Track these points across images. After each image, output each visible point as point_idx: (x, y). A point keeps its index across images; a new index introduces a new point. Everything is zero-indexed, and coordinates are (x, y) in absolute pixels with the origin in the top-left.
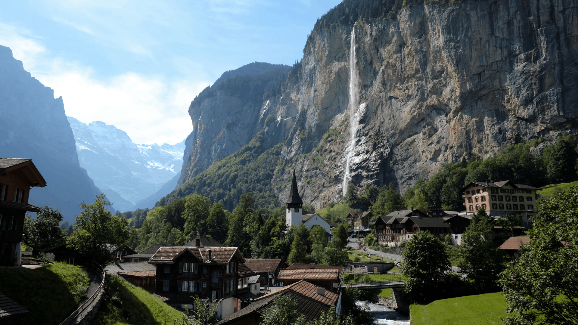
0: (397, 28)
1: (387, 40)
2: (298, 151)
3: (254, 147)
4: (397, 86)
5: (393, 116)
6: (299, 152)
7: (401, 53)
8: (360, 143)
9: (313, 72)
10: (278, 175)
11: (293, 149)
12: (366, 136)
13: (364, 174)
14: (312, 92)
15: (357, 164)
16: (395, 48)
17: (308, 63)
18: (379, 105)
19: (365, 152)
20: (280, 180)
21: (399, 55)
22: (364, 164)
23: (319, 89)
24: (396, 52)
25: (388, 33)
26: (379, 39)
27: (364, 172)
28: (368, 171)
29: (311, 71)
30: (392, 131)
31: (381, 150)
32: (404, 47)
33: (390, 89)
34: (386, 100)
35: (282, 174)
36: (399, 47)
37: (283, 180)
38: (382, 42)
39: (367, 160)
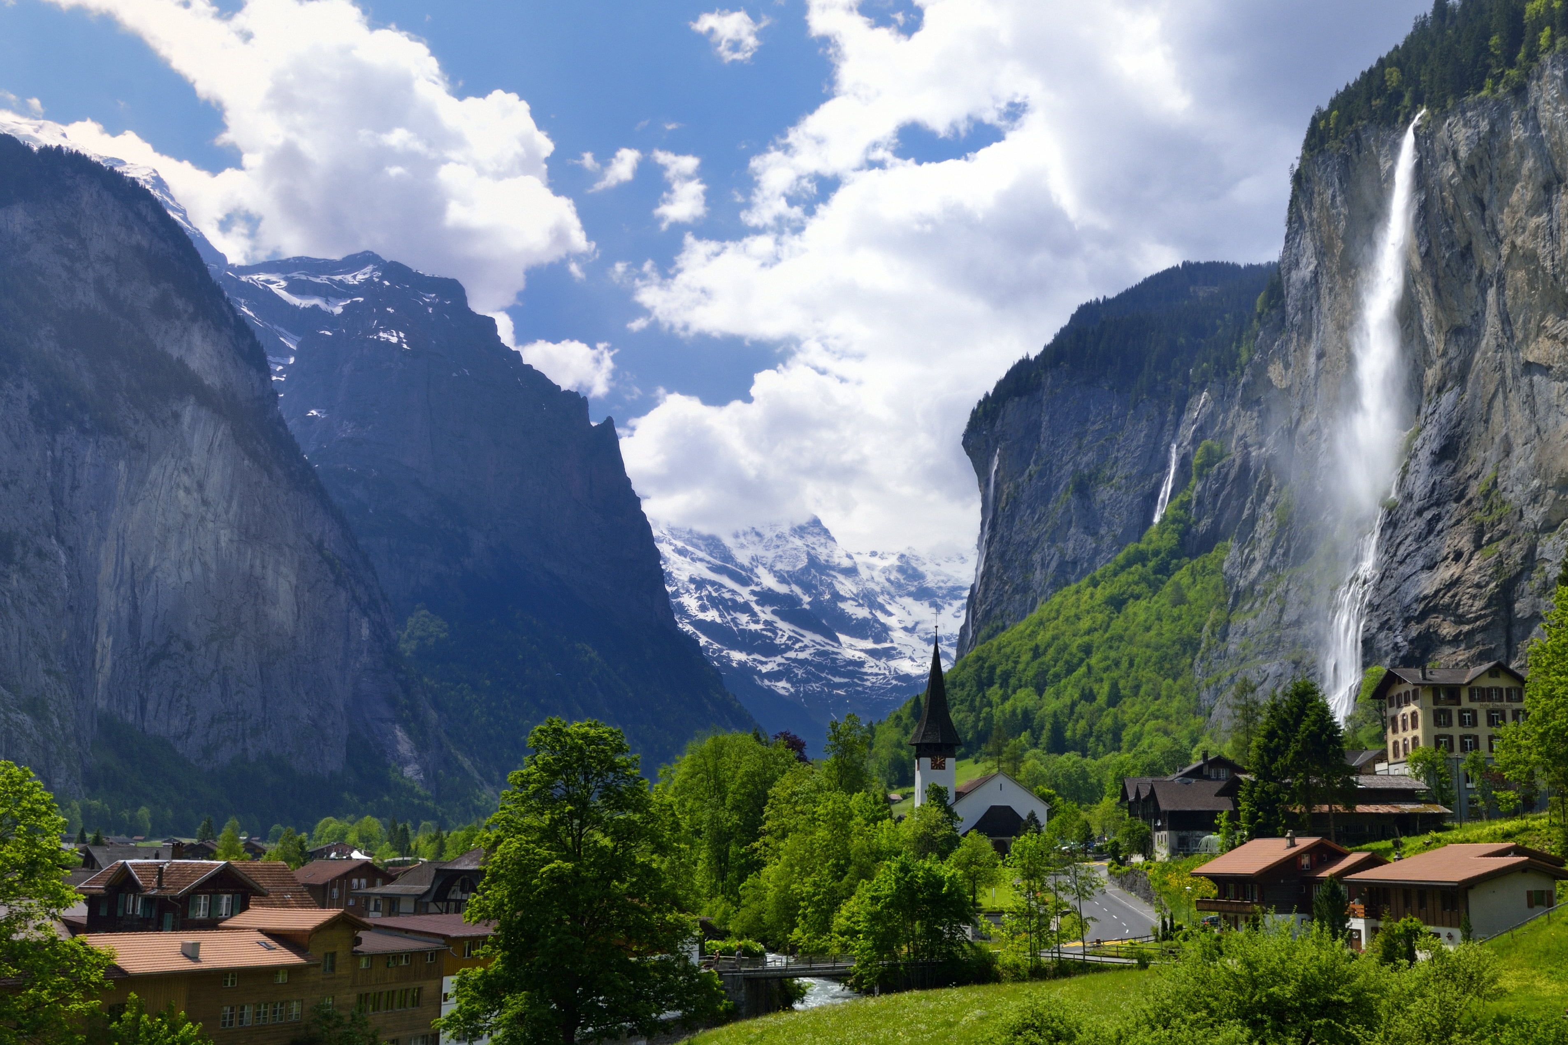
0: (1533, 128)
1: (1504, 171)
2: (1271, 558)
3: (1156, 553)
4: (1545, 327)
5: (1538, 431)
6: (1273, 562)
7: (1550, 211)
8: (1440, 526)
9: (1311, 291)
10: (1213, 641)
11: (1257, 554)
12: (1457, 500)
13: (1447, 629)
14: (1312, 359)
15: (1425, 597)
16: (1528, 197)
17: (1298, 263)
18: (1494, 395)
19: (1451, 556)
20: (1219, 657)
21: (1544, 217)
22: (1447, 599)
23: (1330, 349)
24: (1535, 209)
25: (1507, 146)
26: (1482, 167)
27: (1446, 624)
28: (1460, 620)
29: (1306, 287)
30: (1536, 483)
31: (1501, 548)
32: (1558, 190)
33: (1526, 338)
34: (1515, 377)
35: (1224, 639)
36: (1542, 192)
37: (1224, 655)
38: (1491, 177)
39: (1455, 583)
